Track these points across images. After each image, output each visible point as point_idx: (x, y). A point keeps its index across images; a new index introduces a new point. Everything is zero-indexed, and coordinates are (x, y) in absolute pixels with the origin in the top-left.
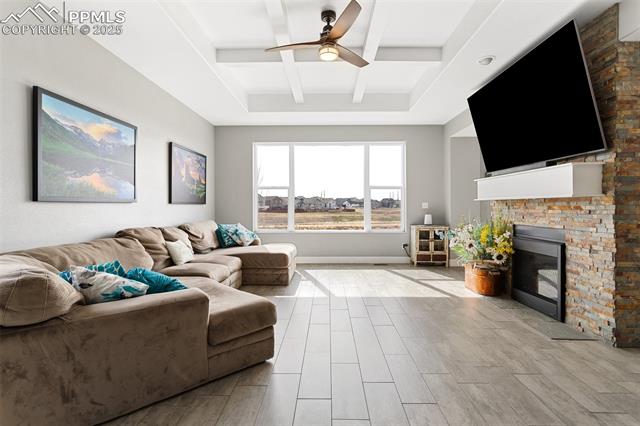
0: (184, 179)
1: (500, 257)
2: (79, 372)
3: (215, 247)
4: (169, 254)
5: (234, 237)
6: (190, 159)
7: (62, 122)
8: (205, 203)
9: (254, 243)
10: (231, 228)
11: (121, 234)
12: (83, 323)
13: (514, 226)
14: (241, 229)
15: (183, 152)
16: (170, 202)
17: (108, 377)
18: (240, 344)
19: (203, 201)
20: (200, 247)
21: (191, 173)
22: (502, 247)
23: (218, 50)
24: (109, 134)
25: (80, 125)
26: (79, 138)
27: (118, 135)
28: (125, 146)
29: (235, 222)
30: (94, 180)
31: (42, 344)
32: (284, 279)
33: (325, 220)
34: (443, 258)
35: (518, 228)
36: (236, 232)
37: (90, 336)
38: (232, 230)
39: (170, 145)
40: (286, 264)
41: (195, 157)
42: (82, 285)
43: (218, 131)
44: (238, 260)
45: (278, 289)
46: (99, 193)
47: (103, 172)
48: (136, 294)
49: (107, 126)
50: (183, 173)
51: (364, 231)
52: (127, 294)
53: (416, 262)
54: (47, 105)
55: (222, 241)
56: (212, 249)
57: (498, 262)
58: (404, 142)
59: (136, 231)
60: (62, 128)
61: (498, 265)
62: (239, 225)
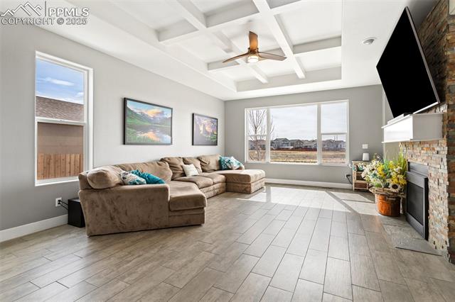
0: (201, 132)
1: (395, 187)
2: (115, 210)
3: (216, 169)
4: (183, 170)
5: (228, 164)
6: (205, 121)
7: (135, 111)
8: (216, 145)
9: (240, 168)
10: (227, 159)
11: (162, 160)
12: (117, 191)
13: (409, 163)
14: (233, 159)
15: (201, 118)
16: (193, 144)
17: (126, 214)
18: (186, 213)
19: (216, 144)
20: (206, 169)
21: (207, 128)
22: (396, 179)
23: (208, 64)
24: (158, 113)
25: (143, 111)
26: (143, 117)
27: (162, 113)
28: (166, 119)
29: (230, 156)
30: (150, 135)
31: (103, 196)
32: (248, 190)
33: (335, 157)
34: (365, 185)
35: (411, 164)
36: (229, 162)
37: (119, 196)
38: (227, 160)
39: (193, 115)
40: (249, 181)
41: (210, 120)
42: (123, 178)
43: (227, 104)
44: (223, 177)
45: (243, 195)
46: (152, 141)
47: (154, 132)
48: (141, 183)
49: (156, 110)
50: (201, 129)
51: (316, 164)
52: (137, 183)
53: (354, 188)
54: (130, 105)
55: (221, 166)
56: (215, 170)
57: (394, 190)
58: (348, 100)
59: (169, 159)
60: (135, 113)
61: (394, 193)
62: (232, 158)
